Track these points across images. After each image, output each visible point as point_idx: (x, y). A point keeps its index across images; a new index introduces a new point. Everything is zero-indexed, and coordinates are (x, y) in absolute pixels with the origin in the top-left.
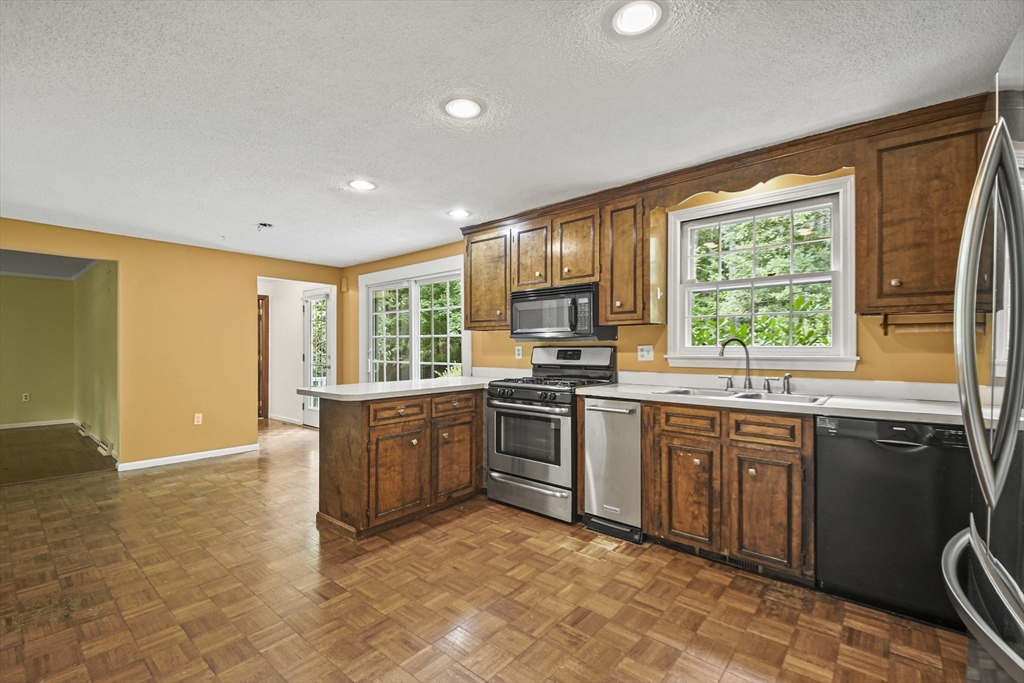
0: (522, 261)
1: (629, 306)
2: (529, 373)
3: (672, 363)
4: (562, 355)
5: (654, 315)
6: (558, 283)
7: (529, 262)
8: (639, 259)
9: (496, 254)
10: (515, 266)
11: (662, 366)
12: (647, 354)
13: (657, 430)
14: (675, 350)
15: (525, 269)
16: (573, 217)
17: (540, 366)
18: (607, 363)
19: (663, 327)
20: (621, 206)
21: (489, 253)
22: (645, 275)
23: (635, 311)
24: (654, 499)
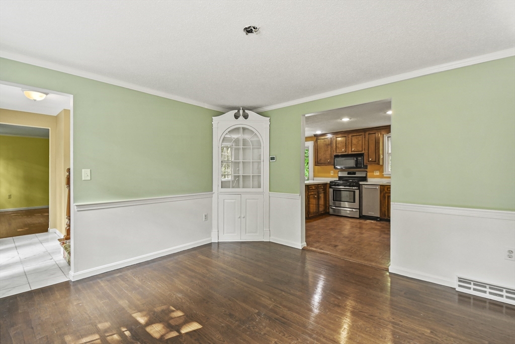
0: (337, 145)
1: (374, 160)
2: (337, 179)
3: (385, 176)
4: (349, 174)
5: (381, 163)
6: (350, 153)
7: (340, 146)
8: (377, 148)
9: (328, 143)
10: (334, 147)
11: (382, 176)
12: (377, 173)
13: (384, 192)
14: (386, 172)
15: (339, 148)
16: (356, 134)
17: (340, 177)
18: (365, 176)
19: (383, 165)
20: (371, 133)
21: (325, 143)
22: (379, 152)
23: (375, 161)
24: (383, 209)
